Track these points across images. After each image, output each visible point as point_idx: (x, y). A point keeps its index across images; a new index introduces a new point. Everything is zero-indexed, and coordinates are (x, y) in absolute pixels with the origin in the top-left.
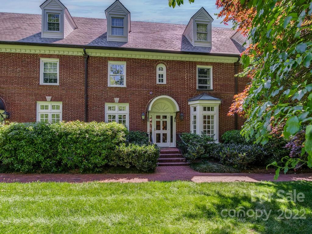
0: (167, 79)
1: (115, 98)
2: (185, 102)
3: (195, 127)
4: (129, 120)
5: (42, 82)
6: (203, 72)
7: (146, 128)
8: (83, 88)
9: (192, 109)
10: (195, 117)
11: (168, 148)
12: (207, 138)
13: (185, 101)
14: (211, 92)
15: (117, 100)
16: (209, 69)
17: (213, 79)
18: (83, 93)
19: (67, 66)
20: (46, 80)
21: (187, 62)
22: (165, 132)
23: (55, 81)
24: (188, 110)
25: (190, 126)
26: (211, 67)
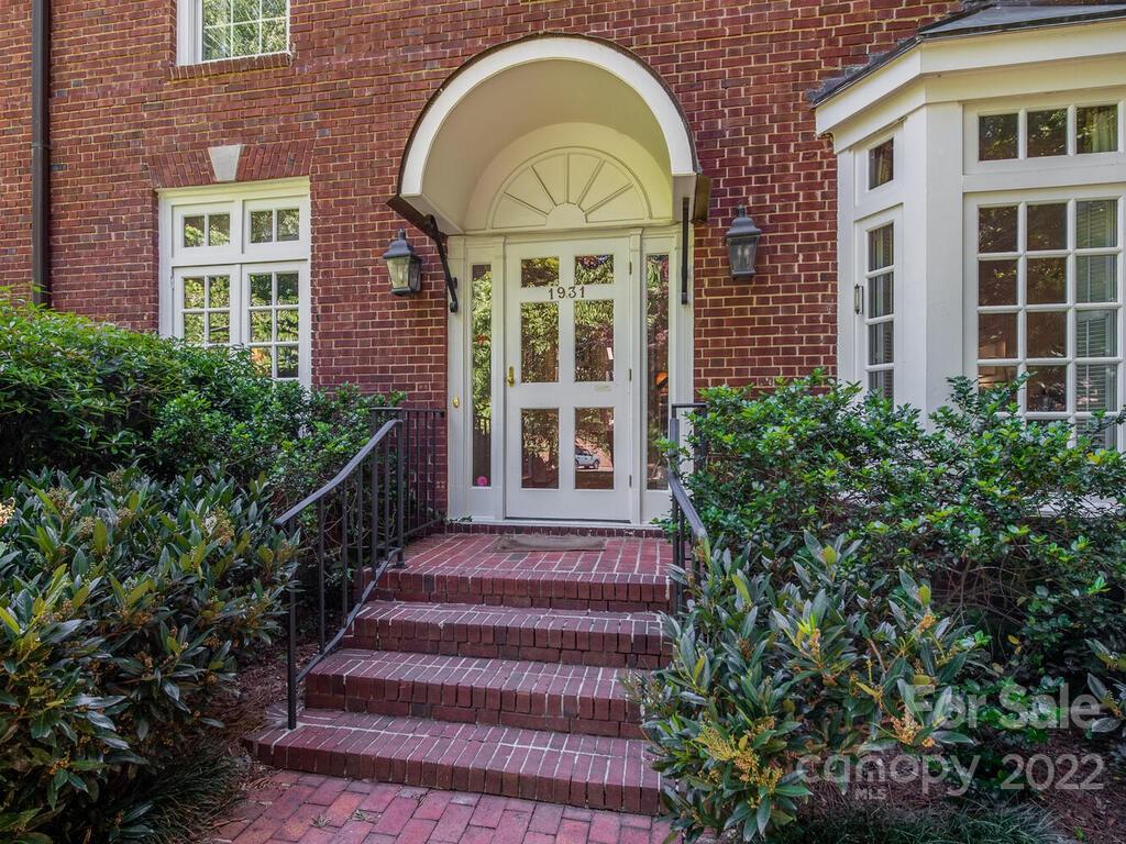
1: (216, 144)
2: (783, 120)
3: (882, 342)
4: (314, 310)
7: (443, 364)
9: (853, 168)
10: (882, 242)
11: (620, 533)
12: (1016, 449)
13: (784, 107)
15: (226, 157)
22: (592, 395)
24: (810, 187)
25: (833, 340)
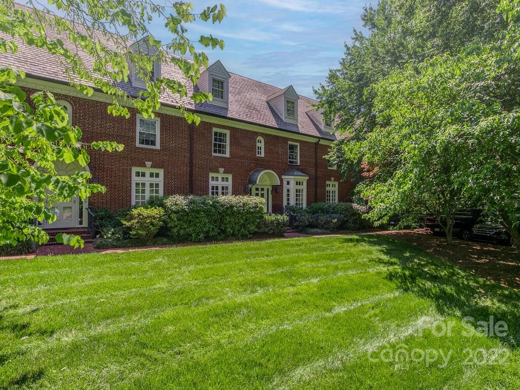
0: (265, 153)
1: (220, 168)
3: (288, 200)
4: (233, 192)
5: (138, 145)
6: (292, 148)
8: (188, 155)
9: (285, 183)
10: (288, 191)
14: (299, 167)
15: (221, 170)
16: (296, 146)
17: (300, 155)
18: (187, 160)
19: (169, 127)
20: (142, 142)
21: (281, 137)
23: (153, 143)
25: (283, 199)
26: (298, 144)
